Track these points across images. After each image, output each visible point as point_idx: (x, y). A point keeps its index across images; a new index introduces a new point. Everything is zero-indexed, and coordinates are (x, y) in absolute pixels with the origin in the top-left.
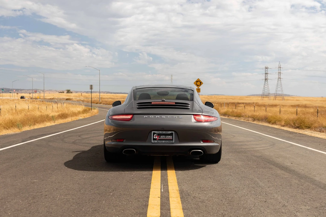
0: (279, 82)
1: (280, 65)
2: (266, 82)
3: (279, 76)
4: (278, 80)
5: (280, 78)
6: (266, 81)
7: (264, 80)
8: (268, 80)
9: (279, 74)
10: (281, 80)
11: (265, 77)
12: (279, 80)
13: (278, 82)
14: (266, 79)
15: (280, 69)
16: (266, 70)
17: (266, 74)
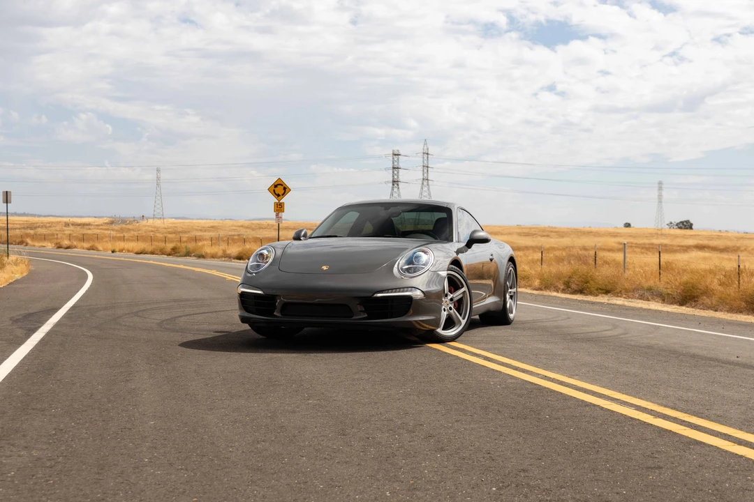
0: (425, 189)
1: (428, 149)
2: (396, 190)
3: (425, 175)
4: (423, 184)
5: (427, 180)
6: (396, 185)
7: (391, 184)
8: (399, 183)
9: (425, 171)
10: (428, 185)
11: (393, 176)
12: (425, 183)
13: (422, 188)
14: (394, 181)
15: (426, 158)
16: (396, 159)
17: (394, 168)
